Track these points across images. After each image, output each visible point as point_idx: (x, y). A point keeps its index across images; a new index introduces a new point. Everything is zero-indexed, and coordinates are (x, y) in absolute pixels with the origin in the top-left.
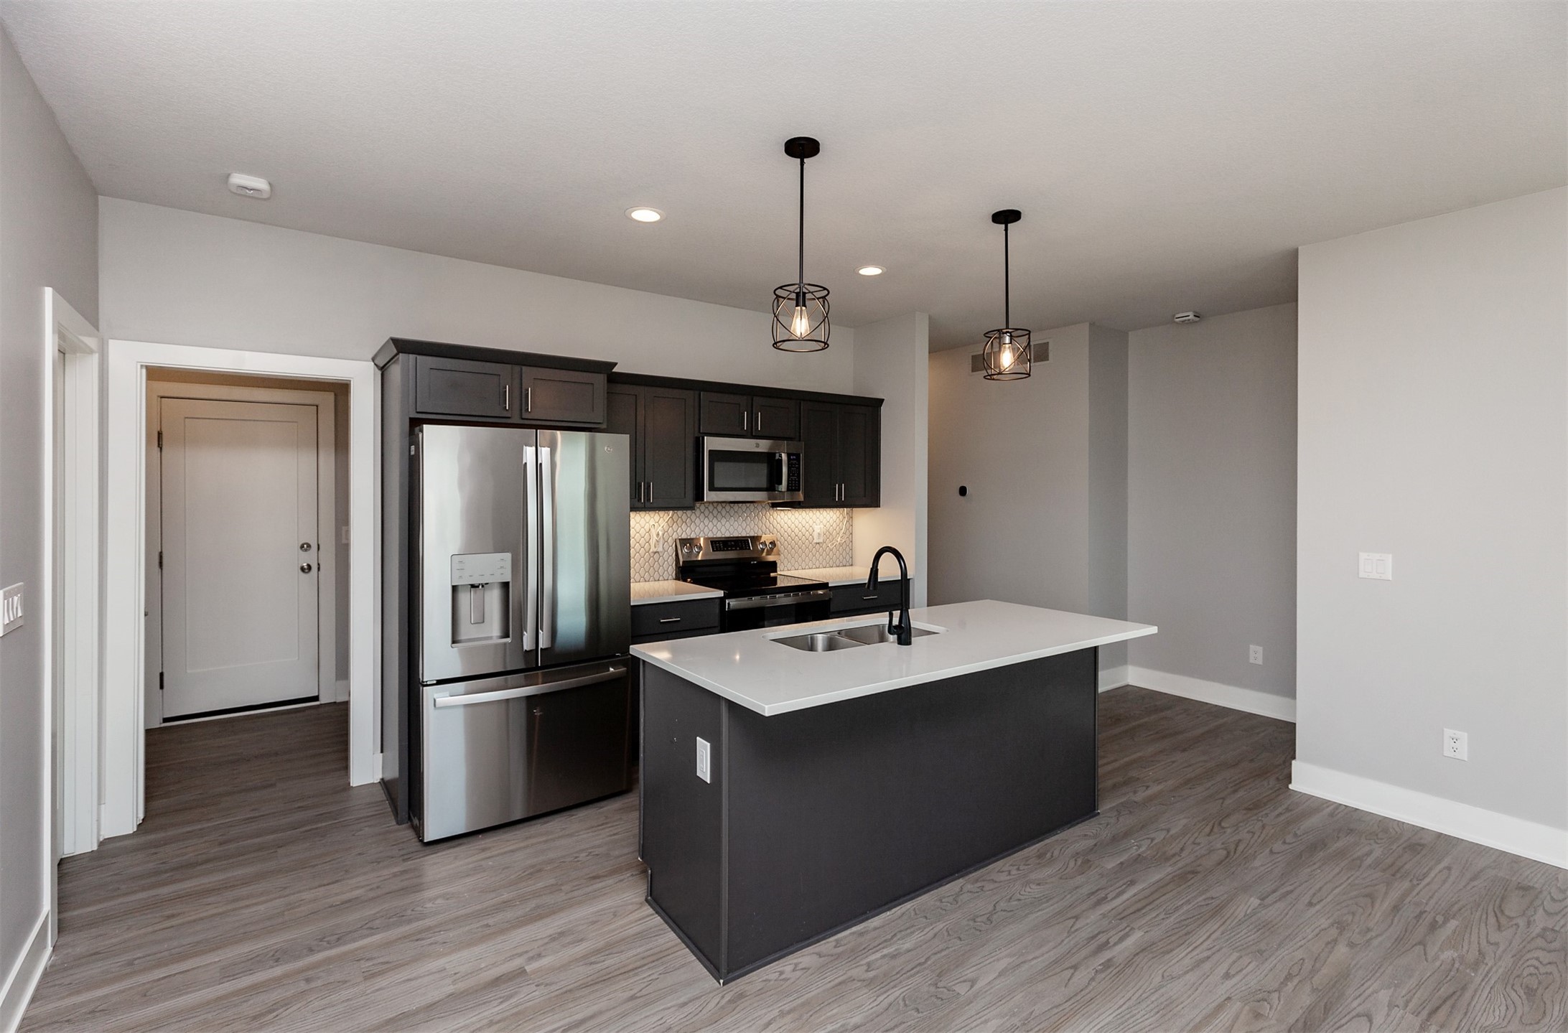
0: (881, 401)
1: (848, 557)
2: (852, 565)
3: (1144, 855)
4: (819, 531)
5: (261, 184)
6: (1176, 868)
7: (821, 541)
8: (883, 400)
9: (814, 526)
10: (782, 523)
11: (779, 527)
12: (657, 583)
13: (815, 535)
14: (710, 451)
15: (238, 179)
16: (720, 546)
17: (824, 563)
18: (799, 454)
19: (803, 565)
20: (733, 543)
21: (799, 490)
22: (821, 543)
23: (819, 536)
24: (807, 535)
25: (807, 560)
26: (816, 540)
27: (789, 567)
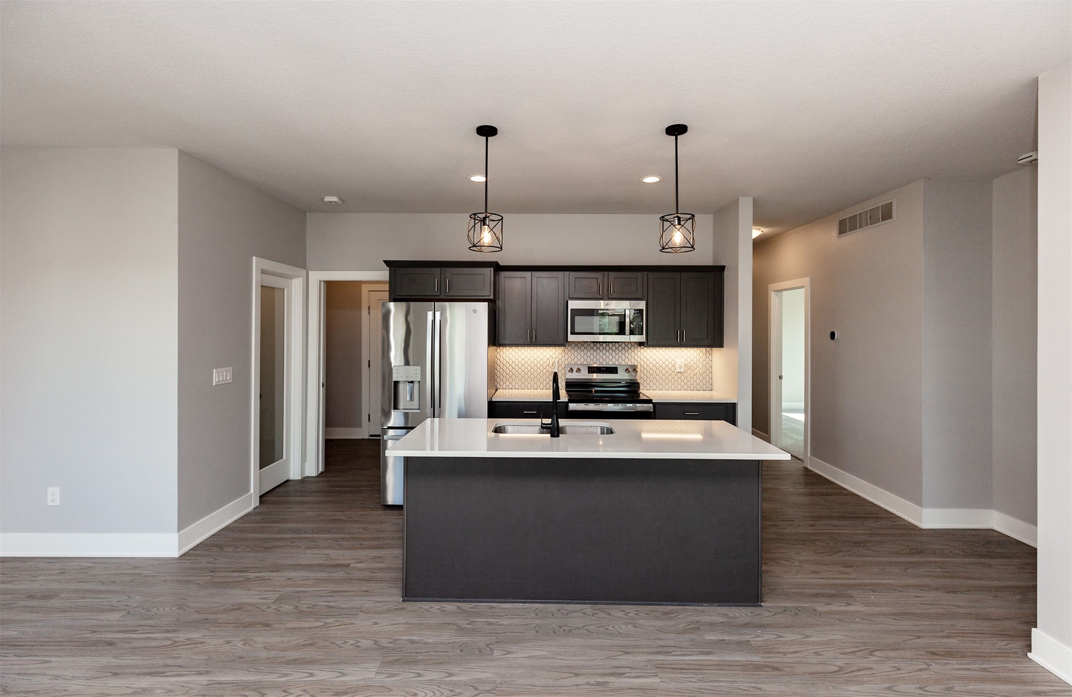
0: (724, 267)
1: (708, 384)
2: (712, 390)
3: (751, 643)
4: (679, 363)
5: (335, 199)
6: (764, 660)
7: (682, 370)
8: (725, 266)
9: (677, 360)
10: (648, 357)
11: (645, 360)
13: (677, 366)
14: (571, 309)
15: (328, 199)
16: (594, 371)
17: (686, 387)
18: (643, 310)
19: (667, 387)
20: (604, 369)
21: (642, 334)
22: (683, 372)
23: (680, 367)
24: (670, 366)
25: (670, 384)
26: (678, 370)
27: (654, 387)
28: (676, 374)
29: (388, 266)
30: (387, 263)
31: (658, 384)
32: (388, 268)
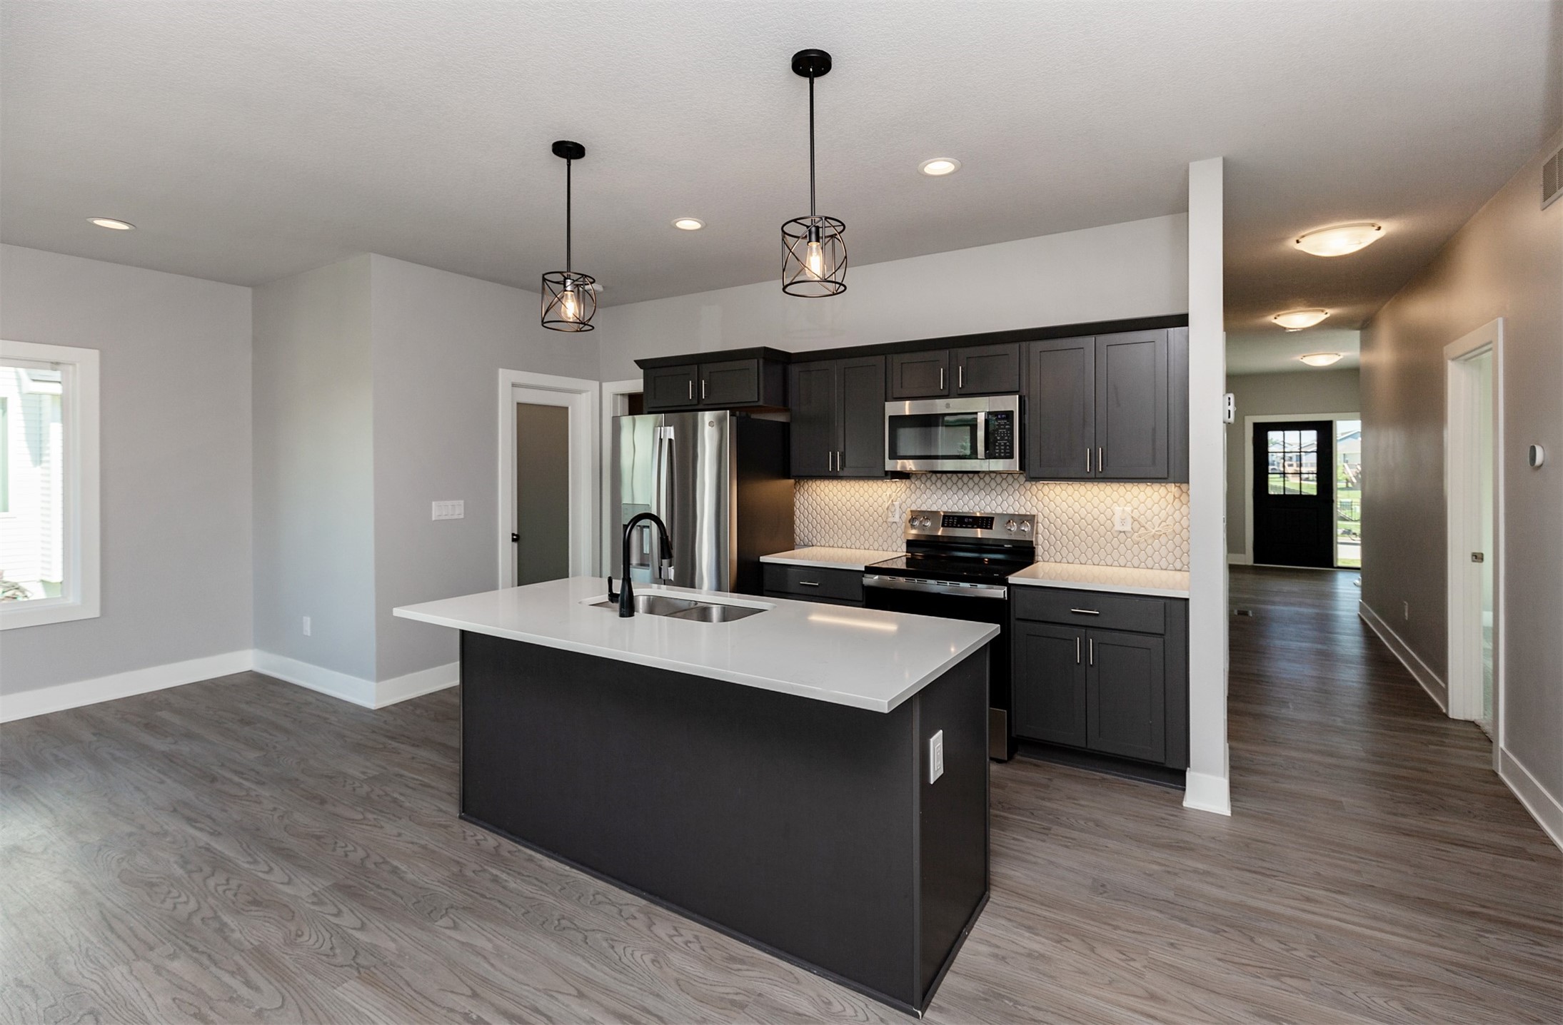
4: (1121, 514)
7: (1128, 528)
9: (1115, 508)
12: (867, 551)
13: (1117, 520)
14: (890, 417)
16: (953, 522)
17: (1136, 561)
18: (1012, 412)
19: (1096, 560)
20: (971, 520)
21: (1011, 457)
22: (1130, 532)
23: (1123, 521)
24: (1102, 519)
25: (1102, 553)
26: (1118, 527)
27: (1071, 559)
28: (1116, 534)
29: (641, 368)
30: (640, 363)
31: (1077, 552)
32: (642, 370)
